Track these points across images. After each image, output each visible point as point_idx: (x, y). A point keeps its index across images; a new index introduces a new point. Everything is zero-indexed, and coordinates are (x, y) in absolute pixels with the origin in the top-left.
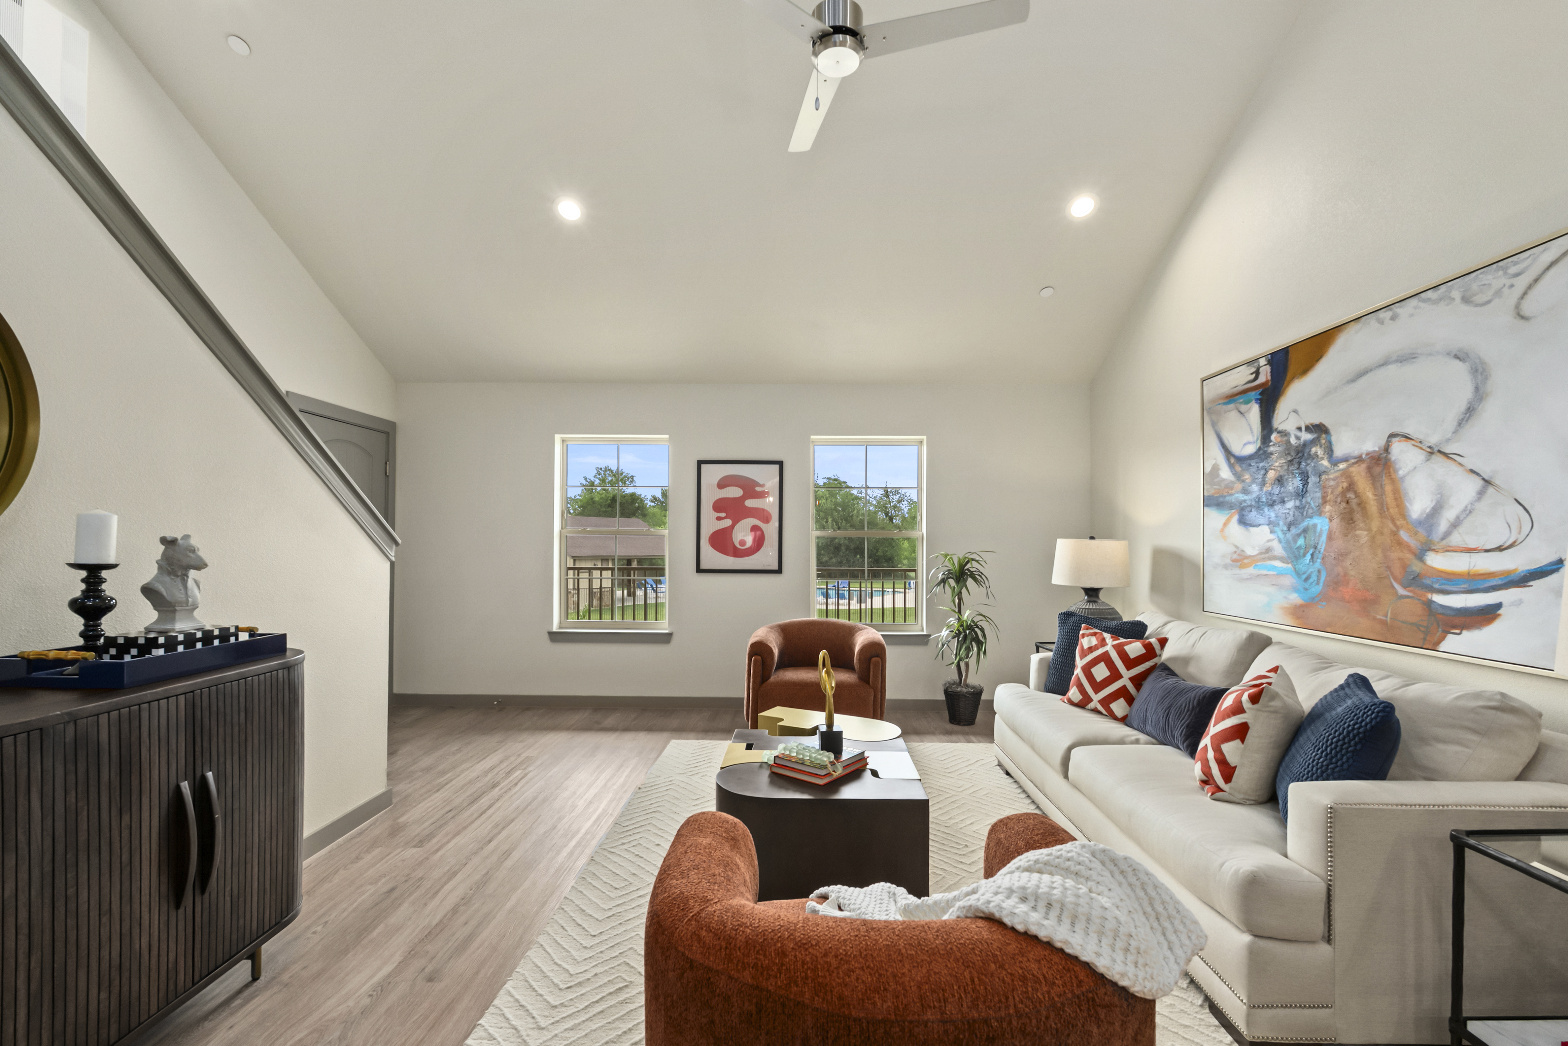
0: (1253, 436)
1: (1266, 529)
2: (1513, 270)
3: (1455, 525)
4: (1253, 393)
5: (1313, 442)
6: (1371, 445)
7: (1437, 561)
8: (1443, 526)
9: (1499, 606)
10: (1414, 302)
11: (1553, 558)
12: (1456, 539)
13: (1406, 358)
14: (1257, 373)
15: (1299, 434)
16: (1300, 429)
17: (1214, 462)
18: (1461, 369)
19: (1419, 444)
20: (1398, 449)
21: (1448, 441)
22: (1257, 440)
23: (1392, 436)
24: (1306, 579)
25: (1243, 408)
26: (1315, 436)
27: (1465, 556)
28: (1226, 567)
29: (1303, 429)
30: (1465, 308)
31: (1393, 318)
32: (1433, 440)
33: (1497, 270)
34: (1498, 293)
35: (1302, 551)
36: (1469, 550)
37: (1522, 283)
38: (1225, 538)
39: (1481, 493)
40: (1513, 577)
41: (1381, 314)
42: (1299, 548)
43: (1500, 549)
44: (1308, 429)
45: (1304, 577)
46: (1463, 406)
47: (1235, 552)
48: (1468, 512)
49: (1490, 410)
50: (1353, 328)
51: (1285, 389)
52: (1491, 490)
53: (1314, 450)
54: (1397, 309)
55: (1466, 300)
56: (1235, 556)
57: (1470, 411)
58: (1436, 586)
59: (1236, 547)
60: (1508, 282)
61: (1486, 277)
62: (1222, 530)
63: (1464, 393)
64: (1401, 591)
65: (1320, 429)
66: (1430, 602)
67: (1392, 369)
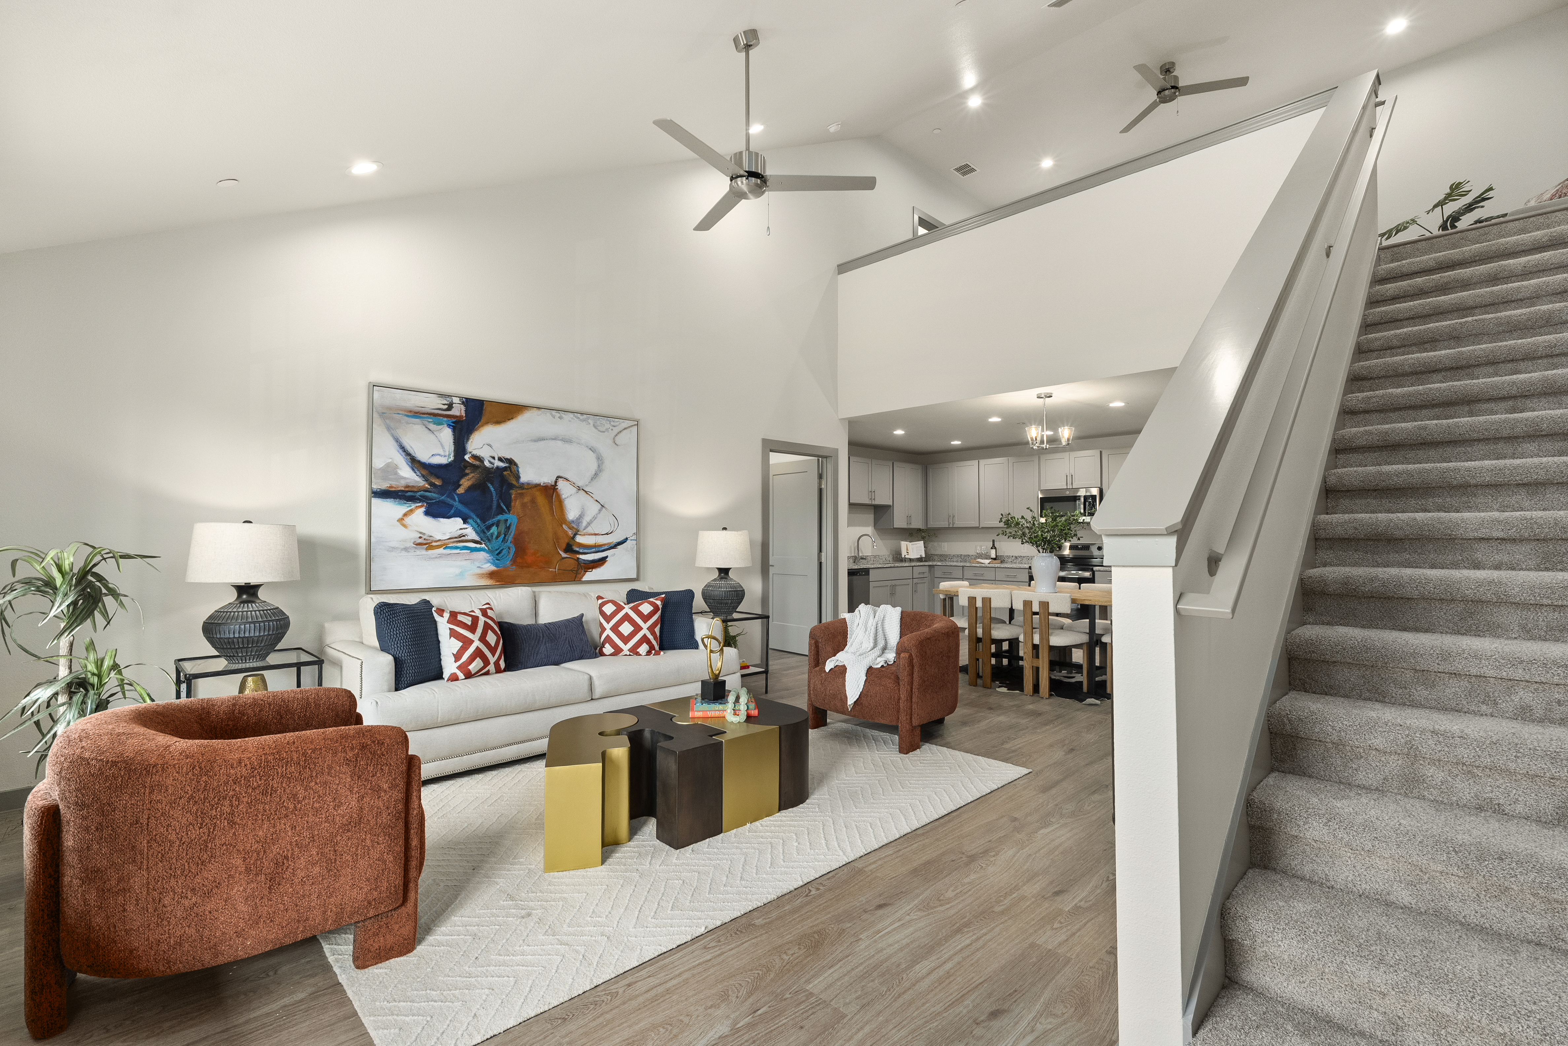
0: (444, 451)
1: (459, 521)
2: (612, 423)
3: (589, 524)
4: (445, 419)
5: (505, 469)
6: (546, 479)
7: (579, 539)
8: (584, 524)
9: (607, 557)
10: (571, 415)
11: (625, 537)
12: (590, 530)
13: (567, 440)
14: (450, 406)
15: (492, 460)
16: (494, 458)
17: (390, 460)
18: (592, 456)
19: (573, 484)
20: (561, 485)
21: (587, 485)
22: (449, 455)
23: (558, 477)
24: (498, 554)
25: (432, 426)
26: (507, 465)
27: (594, 537)
28: (406, 549)
29: (496, 458)
30: (593, 428)
31: (560, 418)
32: (580, 484)
33: (607, 420)
34: (607, 430)
35: (494, 537)
36: (596, 534)
37: (616, 430)
38: (405, 526)
39: (600, 510)
40: (612, 545)
41: (554, 412)
42: (492, 535)
43: (607, 534)
44: (500, 459)
45: (497, 552)
46: (594, 473)
47: (420, 537)
48: (595, 518)
49: (604, 476)
50: (535, 412)
51: (479, 427)
52: (604, 509)
53: (505, 473)
54: (563, 414)
55: (595, 426)
56: (420, 541)
57: (596, 475)
58: (581, 551)
59: (421, 533)
60: (611, 428)
61: (604, 421)
62: (401, 520)
63: (593, 466)
64: (564, 555)
65: (511, 462)
66: (578, 558)
67: (559, 443)
